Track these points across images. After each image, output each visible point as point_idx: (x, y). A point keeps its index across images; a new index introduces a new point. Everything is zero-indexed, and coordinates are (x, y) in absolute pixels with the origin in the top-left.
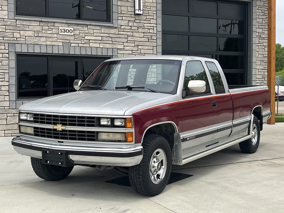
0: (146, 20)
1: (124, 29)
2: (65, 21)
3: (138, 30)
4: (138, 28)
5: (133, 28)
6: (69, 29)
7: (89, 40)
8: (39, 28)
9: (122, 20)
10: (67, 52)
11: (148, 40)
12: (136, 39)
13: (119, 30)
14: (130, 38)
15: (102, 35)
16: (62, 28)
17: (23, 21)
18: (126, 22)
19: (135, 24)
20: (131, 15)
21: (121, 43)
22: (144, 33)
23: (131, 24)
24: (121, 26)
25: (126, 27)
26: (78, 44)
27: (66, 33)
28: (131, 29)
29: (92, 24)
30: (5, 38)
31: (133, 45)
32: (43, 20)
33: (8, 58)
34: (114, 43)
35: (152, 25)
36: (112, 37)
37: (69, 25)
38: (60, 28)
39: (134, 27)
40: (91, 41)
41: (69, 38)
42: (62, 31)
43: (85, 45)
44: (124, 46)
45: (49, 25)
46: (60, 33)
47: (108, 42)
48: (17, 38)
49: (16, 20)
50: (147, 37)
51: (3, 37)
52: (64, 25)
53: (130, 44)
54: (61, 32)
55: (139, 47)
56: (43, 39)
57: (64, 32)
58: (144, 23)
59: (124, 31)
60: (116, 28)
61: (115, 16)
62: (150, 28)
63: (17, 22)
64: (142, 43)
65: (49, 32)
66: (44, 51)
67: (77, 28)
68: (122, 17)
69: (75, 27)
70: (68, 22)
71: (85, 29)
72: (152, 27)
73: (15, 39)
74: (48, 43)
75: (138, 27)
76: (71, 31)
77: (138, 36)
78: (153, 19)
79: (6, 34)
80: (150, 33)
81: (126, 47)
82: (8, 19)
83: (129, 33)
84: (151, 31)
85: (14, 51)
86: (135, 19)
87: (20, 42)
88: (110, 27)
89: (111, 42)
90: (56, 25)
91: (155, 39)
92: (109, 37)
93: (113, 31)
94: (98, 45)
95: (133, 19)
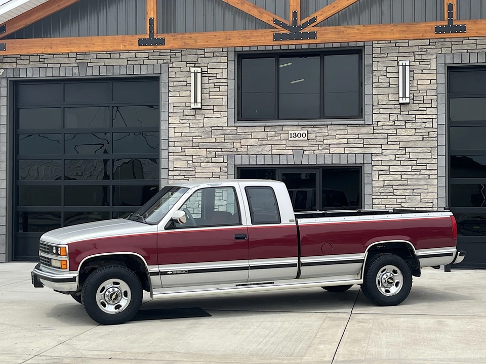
0: (419, 110)
1: (382, 126)
2: (296, 123)
3: (405, 125)
4: (406, 123)
5: (397, 123)
6: (302, 132)
7: (330, 144)
8: (263, 135)
9: (380, 113)
10: (298, 162)
11: (423, 139)
12: (401, 138)
13: (375, 128)
14: (391, 138)
15: (348, 136)
16: (292, 132)
17: (244, 128)
18: (387, 116)
19: (400, 118)
20: (394, 105)
21: (378, 146)
22: (415, 129)
23: (394, 118)
24: (378, 122)
25: (386, 123)
26: (314, 150)
27: (297, 138)
28: (394, 125)
29: (333, 123)
30: (223, 150)
31: (397, 147)
32: (268, 124)
33: (227, 172)
34: (367, 146)
35: (430, 116)
36: (363, 139)
37: (302, 127)
38: (290, 132)
39: (399, 122)
40: (331, 146)
41: (301, 144)
42: (292, 135)
43: (323, 152)
44: (382, 150)
45: (276, 130)
46: (290, 139)
47: (357, 145)
48: (237, 148)
49: (237, 127)
50: (420, 134)
51: (222, 149)
52: (295, 128)
53: (392, 147)
54: (291, 137)
55: (407, 150)
56: (269, 147)
57: (295, 136)
58: (416, 115)
59: (382, 129)
60: (369, 125)
61: (367, 109)
62: (425, 120)
63: (238, 129)
64: (411, 144)
65: (276, 138)
66: (268, 162)
67: (312, 131)
68: (380, 109)
69: (309, 129)
70: (300, 124)
71: (325, 131)
72: (429, 120)
73: (236, 150)
74: (274, 152)
75: (405, 121)
76: (304, 134)
77: (406, 134)
78: (431, 107)
79: (225, 145)
80: (425, 128)
81: (385, 150)
82: (227, 126)
83: (390, 131)
84: (428, 125)
85: (233, 164)
86: (401, 111)
87: (241, 153)
88: (360, 125)
89: (361, 145)
90: (285, 128)
91: (436, 135)
92: (359, 138)
93: (364, 130)
94: (342, 151)
95: (398, 111)
